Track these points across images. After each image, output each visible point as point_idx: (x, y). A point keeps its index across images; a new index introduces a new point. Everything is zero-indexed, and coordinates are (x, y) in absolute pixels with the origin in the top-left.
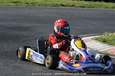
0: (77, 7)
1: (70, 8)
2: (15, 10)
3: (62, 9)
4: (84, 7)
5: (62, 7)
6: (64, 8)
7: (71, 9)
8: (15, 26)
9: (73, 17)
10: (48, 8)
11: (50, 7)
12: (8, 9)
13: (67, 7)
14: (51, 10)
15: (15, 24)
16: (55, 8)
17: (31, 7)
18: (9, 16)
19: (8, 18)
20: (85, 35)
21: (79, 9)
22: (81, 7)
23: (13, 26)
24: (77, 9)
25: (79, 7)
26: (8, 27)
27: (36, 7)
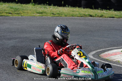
0: (105, 17)
1: (98, 19)
2: (40, 21)
3: (89, 19)
4: (113, 17)
5: (90, 17)
6: (92, 19)
7: (100, 19)
8: (41, 38)
9: (101, 28)
10: (75, 19)
11: (78, 17)
12: (33, 20)
13: (95, 18)
14: (78, 21)
15: (41, 36)
16: (83, 19)
17: (57, 18)
18: (34, 27)
19: (33, 29)
20: (114, 48)
21: (108, 19)
22: (110, 17)
23: (38, 38)
24: (106, 19)
25: (108, 18)
26: (32, 39)
27: (63, 18)
